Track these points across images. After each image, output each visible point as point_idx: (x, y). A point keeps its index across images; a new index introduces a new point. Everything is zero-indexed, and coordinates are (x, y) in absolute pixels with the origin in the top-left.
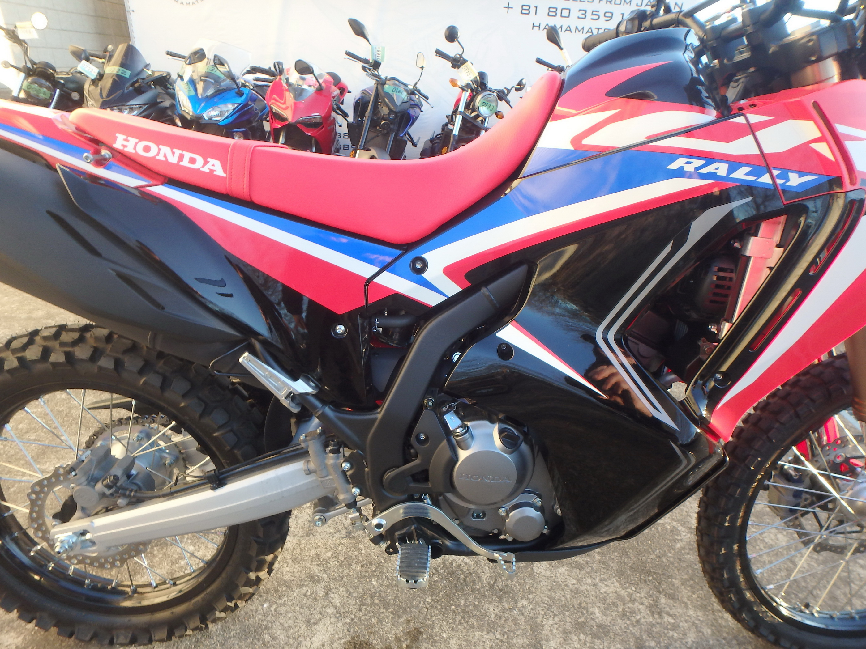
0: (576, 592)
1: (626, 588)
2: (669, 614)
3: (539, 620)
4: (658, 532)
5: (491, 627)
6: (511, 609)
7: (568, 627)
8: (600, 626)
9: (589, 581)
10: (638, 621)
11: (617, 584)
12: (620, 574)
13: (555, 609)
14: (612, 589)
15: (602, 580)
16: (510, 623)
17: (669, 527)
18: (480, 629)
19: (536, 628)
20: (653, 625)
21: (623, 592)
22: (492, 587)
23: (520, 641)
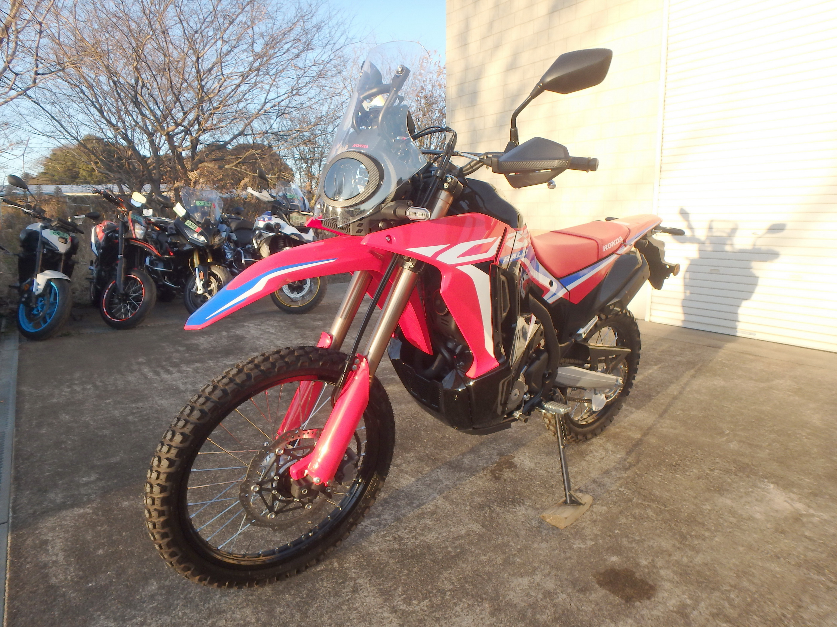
0: (447, 526)
1: (421, 541)
2: (390, 541)
3: (454, 506)
4: (421, 592)
5: (472, 494)
6: (470, 504)
7: (438, 510)
8: (424, 518)
9: (444, 534)
10: (405, 529)
11: (428, 541)
12: (429, 547)
13: (451, 513)
14: (429, 537)
15: (438, 538)
16: (466, 499)
17: (414, 602)
18: (475, 492)
19: (452, 502)
20: (397, 531)
21: (422, 538)
22: (489, 506)
23: (454, 496)
